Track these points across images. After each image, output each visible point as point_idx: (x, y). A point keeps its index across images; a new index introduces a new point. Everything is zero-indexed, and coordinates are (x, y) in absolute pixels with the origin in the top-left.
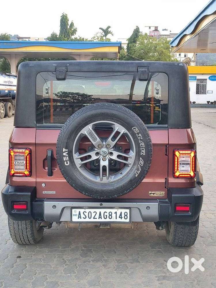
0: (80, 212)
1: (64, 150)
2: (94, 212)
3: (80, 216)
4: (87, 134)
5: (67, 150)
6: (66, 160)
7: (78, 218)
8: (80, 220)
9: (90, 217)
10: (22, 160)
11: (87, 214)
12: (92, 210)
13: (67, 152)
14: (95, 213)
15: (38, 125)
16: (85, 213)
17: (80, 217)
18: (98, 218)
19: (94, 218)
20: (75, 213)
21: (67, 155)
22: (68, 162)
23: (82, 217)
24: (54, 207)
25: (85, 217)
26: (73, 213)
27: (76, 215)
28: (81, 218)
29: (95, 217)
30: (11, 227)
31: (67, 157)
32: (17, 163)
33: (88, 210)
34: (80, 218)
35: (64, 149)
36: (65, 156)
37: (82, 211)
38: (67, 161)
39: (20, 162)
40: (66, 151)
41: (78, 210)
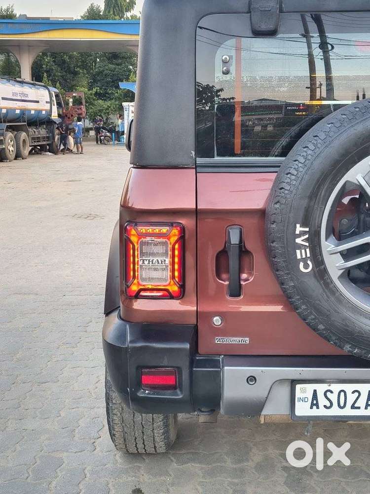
0: (315, 391)
1: (299, 229)
2: (353, 392)
3: (315, 402)
4: (363, 183)
5: (307, 229)
6: (304, 257)
7: (311, 408)
8: (315, 412)
9: (342, 404)
10: (162, 255)
11: (333, 397)
12: (349, 388)
13: (307, 236)
14: (356, 394)
15: (200, 161)
16: (329, 394)
17: (314, 405)
18: (363, 405)
19: (353, 407)
20: (302, 396)
21: (307, 244)
22: (309, 262)
23: (321, 405)
24: (252, 379)
25: (328, 404)
26: (298, 394)
27: (303, 400)
28: (318, 408)
29: (356, 405)
30: (115, 418)
31: (308, 250)
32: (146, 263)
33: (336, 388)
34: (315, 407)
35: (298, 226)
36: (300, 247)
37: (321, 388)
38: (304, 260)
39: (155, 259)
40: (303, 233)
41: (310, 388)
